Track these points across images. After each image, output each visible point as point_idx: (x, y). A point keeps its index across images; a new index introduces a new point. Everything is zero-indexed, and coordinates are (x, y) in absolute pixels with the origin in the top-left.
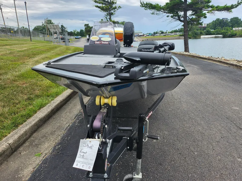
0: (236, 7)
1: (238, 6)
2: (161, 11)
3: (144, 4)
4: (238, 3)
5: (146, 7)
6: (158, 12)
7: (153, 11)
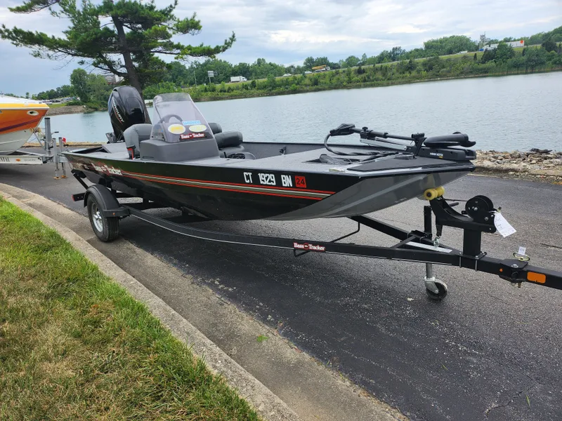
0: (224, 50)
1: (226, 48)
2: (60, 51)
3: (7, 31)
4: (226, 43)
5: (13, 39)
6: (51, 53)
7: (36, 47)
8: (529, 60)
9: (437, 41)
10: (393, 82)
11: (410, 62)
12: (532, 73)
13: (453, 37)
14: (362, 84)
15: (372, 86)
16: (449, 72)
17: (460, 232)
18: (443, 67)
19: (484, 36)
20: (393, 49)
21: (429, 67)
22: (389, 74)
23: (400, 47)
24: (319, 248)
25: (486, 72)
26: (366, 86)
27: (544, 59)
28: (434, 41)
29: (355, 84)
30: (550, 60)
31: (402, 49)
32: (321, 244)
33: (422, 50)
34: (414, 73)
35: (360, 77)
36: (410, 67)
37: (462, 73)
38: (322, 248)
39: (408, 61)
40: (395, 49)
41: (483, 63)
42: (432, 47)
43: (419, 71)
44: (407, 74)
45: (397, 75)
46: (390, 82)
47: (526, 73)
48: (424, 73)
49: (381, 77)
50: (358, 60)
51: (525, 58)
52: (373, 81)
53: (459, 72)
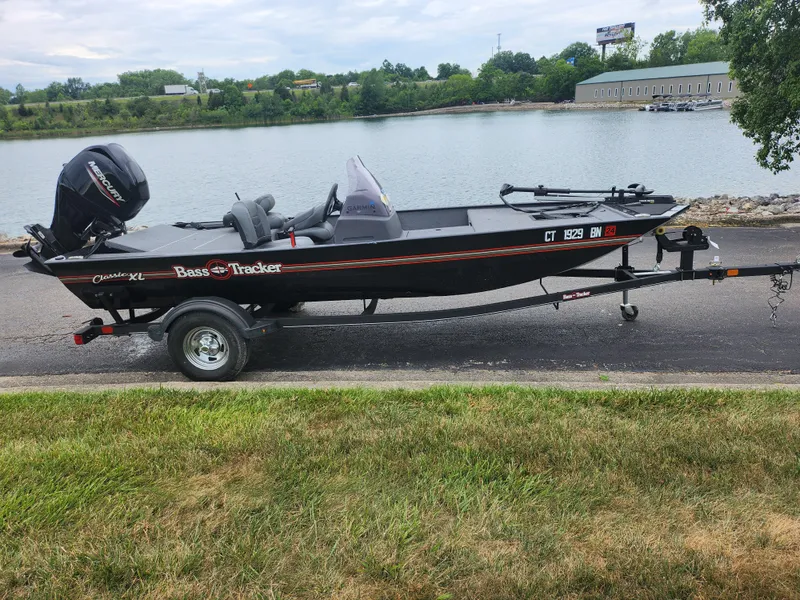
8: (265, 109)
9: (136, 75)
10: (88, 130)
11: (107, 102)
12: (272, 125)
13: (159, 70)
14: (34, 132)
15: (53, 136)
16: (170, 119)
17: (678, 255)
18: (159, 112)
19: (202, 74)
20: (69, 80)
21: (139, 110)
22: (78, 119)
23: (80, 79)
24: (585, 294)
25: (218, 122)
26: (41, 137)
27: (282, 108)
28: (132, 75)
29: (20, 133)
30: (287, 109)
31: (85, 81)
32: (586, 290)
33: (117, 85)
34: (118, 119)
35: (26, 121)
36: (110, 110)
37: (188, 121)
38: (588, 293)
39: (104, 100)
40: (72, 81)
41: (212, 109)
42: (131, 81)
43: (124, 116)
44: (107, 119)
45: (91, 120)
46: (83, 130)
47: (266, 125)
48: (134, 120)
49: (64, 122)
50: (10, 94)
51: (259, 106)
52: (53, 128)
53: (182, 120)
